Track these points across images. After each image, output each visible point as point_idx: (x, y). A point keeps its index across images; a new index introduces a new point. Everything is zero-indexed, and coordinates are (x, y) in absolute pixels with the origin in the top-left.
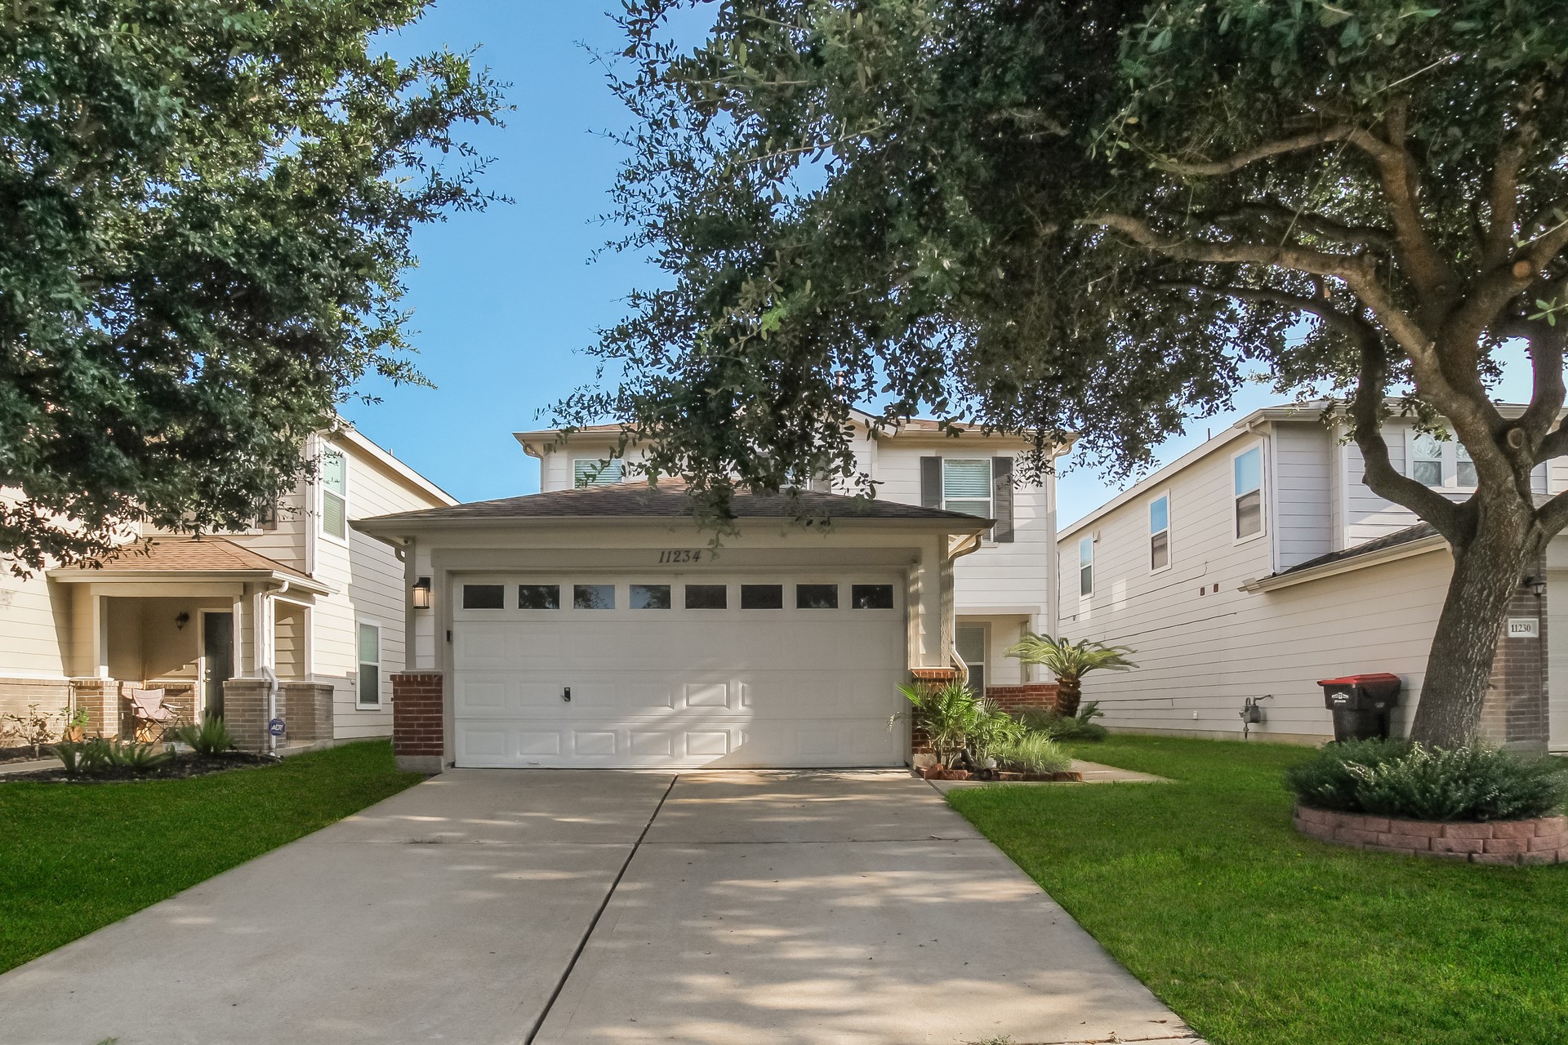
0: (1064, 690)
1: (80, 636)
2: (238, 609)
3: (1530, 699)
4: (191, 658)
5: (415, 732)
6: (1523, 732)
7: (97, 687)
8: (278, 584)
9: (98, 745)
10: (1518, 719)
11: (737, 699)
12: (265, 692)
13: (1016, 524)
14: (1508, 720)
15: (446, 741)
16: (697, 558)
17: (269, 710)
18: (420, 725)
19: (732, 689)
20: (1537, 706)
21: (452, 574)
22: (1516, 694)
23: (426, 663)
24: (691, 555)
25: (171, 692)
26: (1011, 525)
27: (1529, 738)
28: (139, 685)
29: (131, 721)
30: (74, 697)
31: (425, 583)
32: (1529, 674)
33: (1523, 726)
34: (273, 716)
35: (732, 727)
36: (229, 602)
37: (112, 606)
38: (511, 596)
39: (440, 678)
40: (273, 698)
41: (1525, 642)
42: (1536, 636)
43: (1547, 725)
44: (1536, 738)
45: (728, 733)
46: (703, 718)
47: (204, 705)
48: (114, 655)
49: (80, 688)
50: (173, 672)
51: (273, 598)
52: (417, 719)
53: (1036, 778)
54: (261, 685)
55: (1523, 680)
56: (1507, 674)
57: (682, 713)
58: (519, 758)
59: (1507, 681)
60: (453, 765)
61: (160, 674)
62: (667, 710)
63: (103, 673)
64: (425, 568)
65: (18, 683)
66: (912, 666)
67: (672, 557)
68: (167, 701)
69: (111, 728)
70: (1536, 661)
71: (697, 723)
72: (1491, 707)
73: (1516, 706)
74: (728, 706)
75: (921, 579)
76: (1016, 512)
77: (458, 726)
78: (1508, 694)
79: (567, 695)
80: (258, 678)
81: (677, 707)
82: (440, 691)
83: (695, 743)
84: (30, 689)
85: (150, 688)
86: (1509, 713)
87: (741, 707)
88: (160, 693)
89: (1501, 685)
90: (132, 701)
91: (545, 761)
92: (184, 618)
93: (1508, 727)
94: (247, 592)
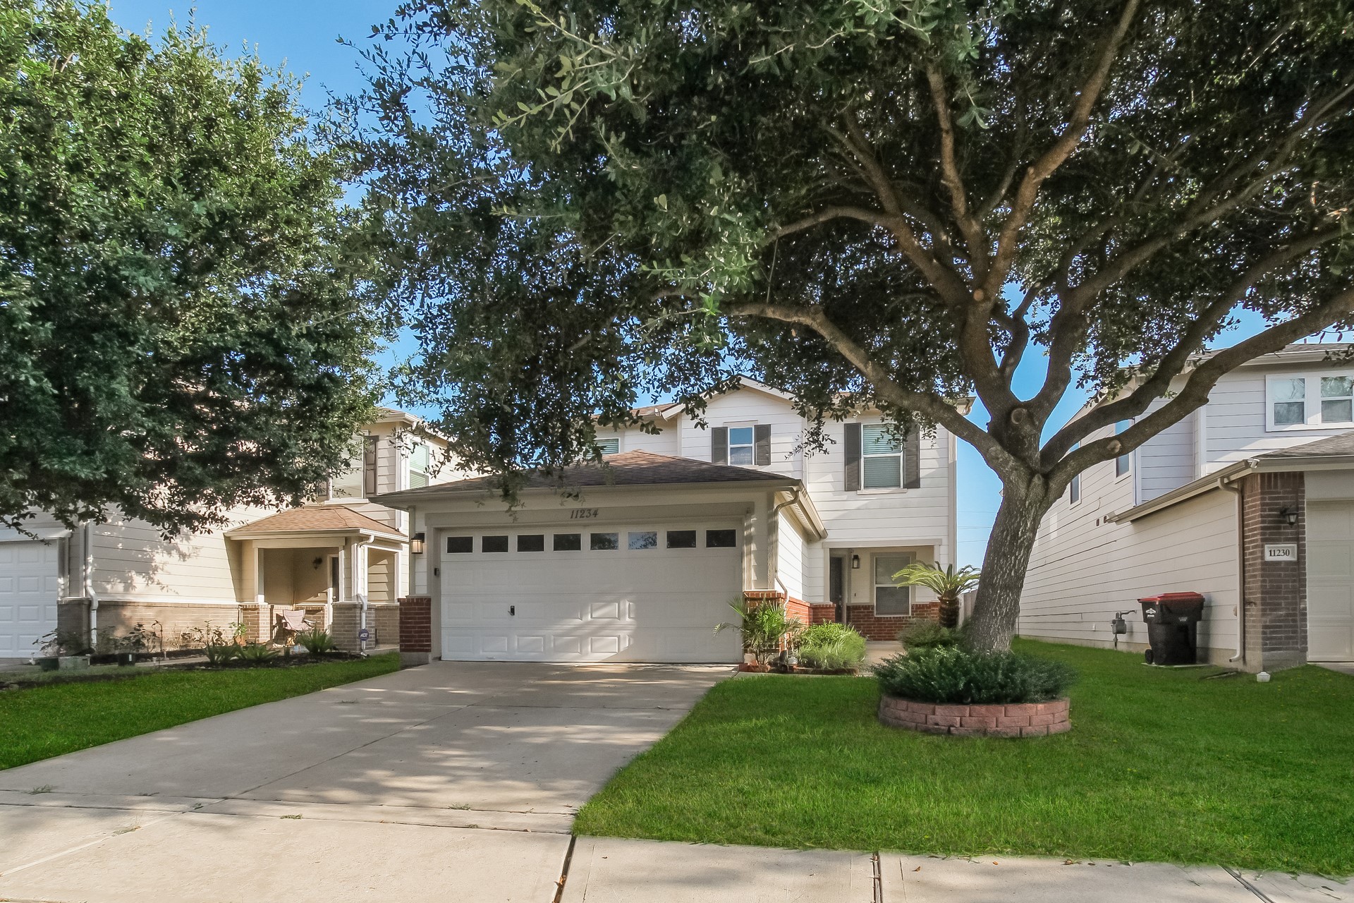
0: (944, 606)
1: (246, 575)
2: (342, 555)
3: (1287, 615)
4: (323, 589)
5: (413, 636)
6: (1280, 644)
7: (256, 609)
8: (367, 537)
9: (253, 645)
10: (1273, 632)
11: (625, 614)
12: (358, 611)
13: (922, 474)
14: (1264, 633)
15: (433, 643)
16: (595, 514)
17: (361, 623)
18: (416, 632)
19: (622, 608)
20: (1294, 621)
21: (439, 530)
22: (1271, 610)
23: (422, 591)
24: (592, 512)
25: (310, 612)
26: (918, 474)
27: (1286, 649)
28: (290, 607)
29: (282, 632)
30: (242, 615)
31: (420, 537)
32: (1286, 593)
33: (1281, 638)
34: (364, 627)
35: (622, 634)
36: (336, 550)
37: (266, 555)
38: (478, 543)
39: (429, 600)
40: (364, 615)
41: (1283, 565)
42: (1295, 559)
43: (1305, 637)
44: (1293, 649)
45: (619, 637)
46: (603, 627)
47: (331, 621)
48: (269, 588)
49: (246, 609)
50: (312, 599)
51: (366, 547)
52: (414, 627)
53: (821, 673)
54: (354, 606)
55: (1280, 598)
56: (1263, 593)
57: (588, 623)
58: (482, 654)
59: (1263, 599)
60: (440, 659)
61: (304, 600)
62: (578, 621)
63: (261, 600)
64: (421, 528)
65: (202, 607)
66: (746, 589)
67: (579, 514)
68: (309, 618)
69: (264, 636)
70: (1294, 581)
71: (599, 631)
72: (1253, 621)
73: (1271, 621)
74: (619, 618)
75: (753, 526)
76: (922, 464)
77: (443, 632)
78: (1264, 610)
79: (512, 611)
80: (355, 601)
81: (584, 620)
82: (429, 609)
83: (597, 645)
84: (211, 610)
85: (297, 609)
86: (1265, 627)
87: (628, 619)
88: (302, 613)
89: (1259, 602)
90: (283, 618)
91: (497, 656)
92: (319, 561)
93: (1264, 639)
94: (348, 543)
